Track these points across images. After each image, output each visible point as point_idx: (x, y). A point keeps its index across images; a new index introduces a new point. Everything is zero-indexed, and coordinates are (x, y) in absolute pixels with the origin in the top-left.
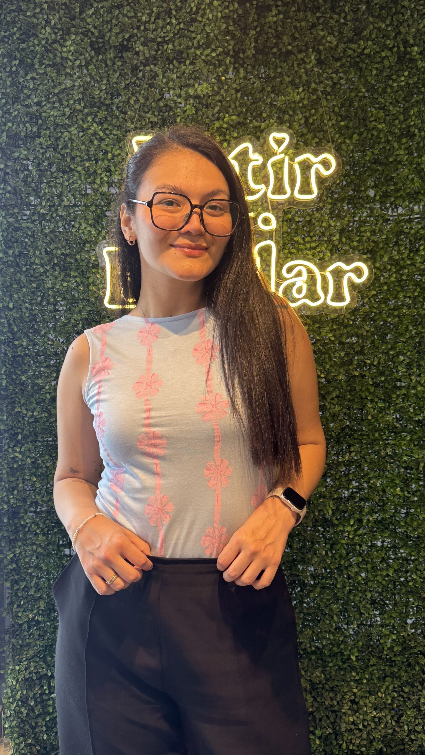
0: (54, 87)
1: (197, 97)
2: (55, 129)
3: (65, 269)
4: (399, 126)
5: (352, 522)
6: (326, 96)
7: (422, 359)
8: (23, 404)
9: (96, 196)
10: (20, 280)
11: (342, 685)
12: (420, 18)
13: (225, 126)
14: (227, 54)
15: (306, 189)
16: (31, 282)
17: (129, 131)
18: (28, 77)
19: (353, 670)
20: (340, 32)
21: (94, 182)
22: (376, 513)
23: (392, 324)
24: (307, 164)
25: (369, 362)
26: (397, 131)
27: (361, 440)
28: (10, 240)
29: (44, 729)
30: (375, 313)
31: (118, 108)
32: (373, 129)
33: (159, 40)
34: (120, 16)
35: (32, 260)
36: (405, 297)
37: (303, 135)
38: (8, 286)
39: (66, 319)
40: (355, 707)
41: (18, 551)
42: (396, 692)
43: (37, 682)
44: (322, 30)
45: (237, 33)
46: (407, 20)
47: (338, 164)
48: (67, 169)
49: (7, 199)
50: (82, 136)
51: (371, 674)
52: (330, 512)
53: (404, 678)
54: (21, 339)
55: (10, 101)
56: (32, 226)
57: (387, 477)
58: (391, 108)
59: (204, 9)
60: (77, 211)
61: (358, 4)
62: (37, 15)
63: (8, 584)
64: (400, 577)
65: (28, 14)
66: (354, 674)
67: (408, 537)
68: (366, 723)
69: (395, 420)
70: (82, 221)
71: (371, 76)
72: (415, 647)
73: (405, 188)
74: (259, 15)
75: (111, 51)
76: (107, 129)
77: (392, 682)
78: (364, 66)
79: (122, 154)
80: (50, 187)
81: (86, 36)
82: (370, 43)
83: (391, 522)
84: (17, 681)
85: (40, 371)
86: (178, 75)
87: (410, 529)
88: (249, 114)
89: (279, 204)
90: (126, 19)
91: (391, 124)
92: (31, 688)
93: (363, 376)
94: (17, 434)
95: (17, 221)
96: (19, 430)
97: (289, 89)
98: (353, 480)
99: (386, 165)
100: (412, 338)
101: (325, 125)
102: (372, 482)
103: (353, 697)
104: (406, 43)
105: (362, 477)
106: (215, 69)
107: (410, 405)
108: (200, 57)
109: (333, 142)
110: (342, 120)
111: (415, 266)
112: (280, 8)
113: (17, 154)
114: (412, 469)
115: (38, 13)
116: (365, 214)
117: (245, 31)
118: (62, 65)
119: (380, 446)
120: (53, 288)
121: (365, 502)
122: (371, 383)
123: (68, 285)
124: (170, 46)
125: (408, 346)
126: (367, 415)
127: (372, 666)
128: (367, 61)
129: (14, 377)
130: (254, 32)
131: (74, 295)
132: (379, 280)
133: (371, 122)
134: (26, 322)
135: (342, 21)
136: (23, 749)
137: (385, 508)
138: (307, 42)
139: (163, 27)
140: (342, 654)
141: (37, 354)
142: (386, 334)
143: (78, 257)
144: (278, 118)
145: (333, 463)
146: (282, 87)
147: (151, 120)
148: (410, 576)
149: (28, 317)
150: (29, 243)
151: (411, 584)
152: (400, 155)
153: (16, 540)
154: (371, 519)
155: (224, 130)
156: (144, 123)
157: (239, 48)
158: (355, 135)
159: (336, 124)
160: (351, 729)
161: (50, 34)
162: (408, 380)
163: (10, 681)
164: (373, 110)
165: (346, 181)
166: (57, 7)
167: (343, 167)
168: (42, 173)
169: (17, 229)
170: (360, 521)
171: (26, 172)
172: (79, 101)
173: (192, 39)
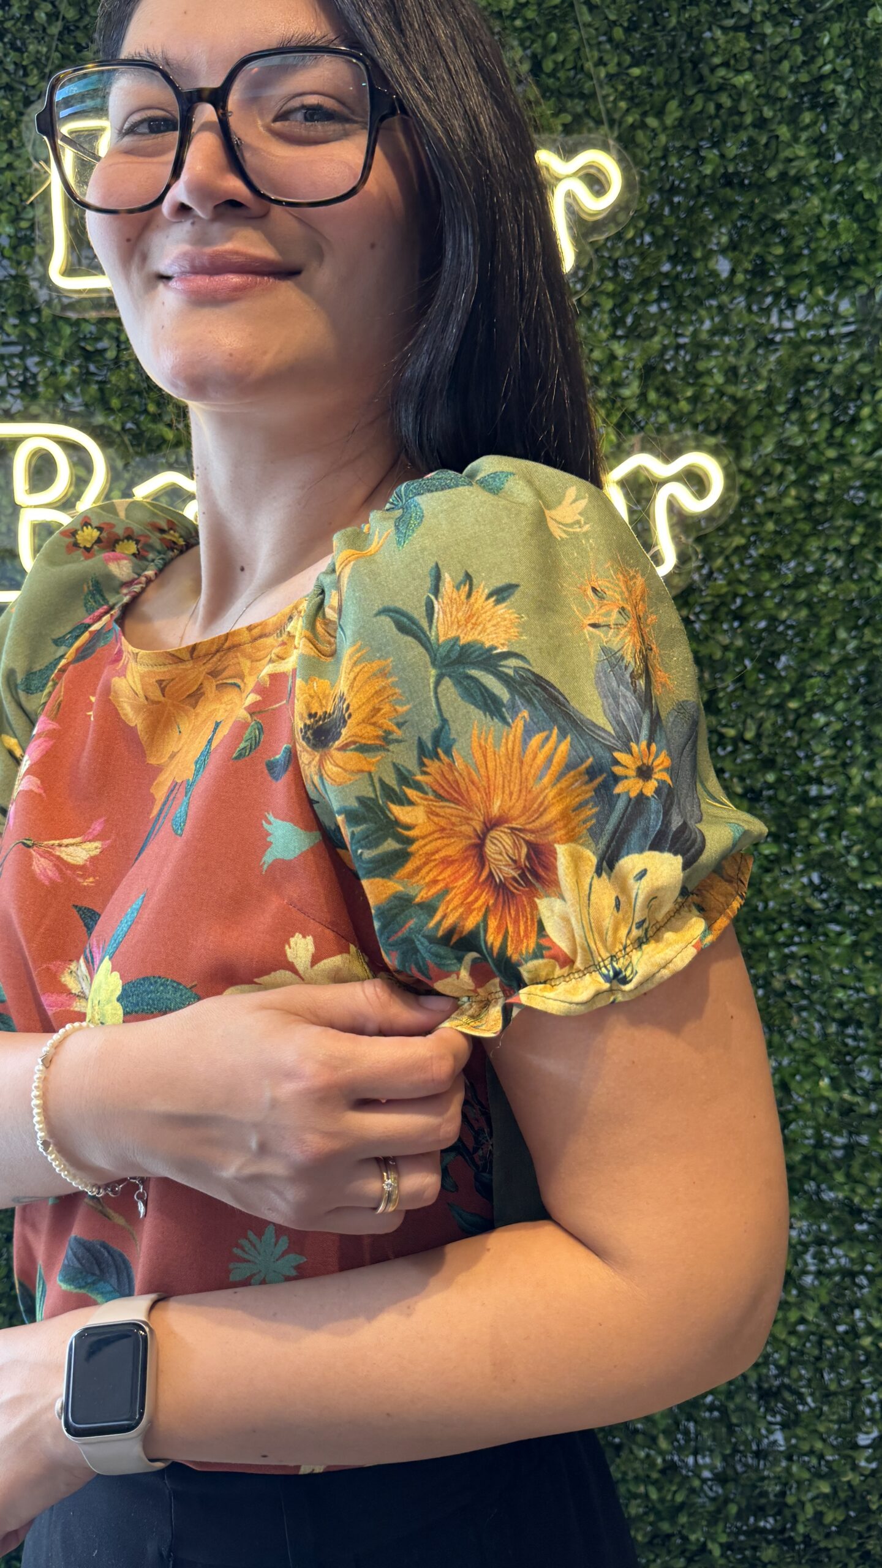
4: (792, 79)
7: (875, 719)
23: (791, 627)
25: (731, 732)
26: (784, 92)
30: (744, 596)
32: (721, 88)
36: (825, 550)
47: (628, 185)
57: (791, 1049)
58: (768, 29)
64: (836, 1323)
67: (856, 1213)
69: (809, 891)
73: (813, 252)
87: (861, 1190)
91: (768, 74)
99: (760, 187)
100: (847, 661)
101: (589, 76)
107: (848, 849)
109: (612, 123)
110: (636, 64)
111: (848, 463)
114: (859, 1025)
116: (707, 325)
125: (838, 684)
132: (752, 507)
133: (713, 69)
142: (776, 655)
151: (866, 1341)
152: (797, 158)
158: (673, 105)
159: (619, 74)
162: (840, 779)
164: (718, 33)
165: (652, 234)
167: (642, 193)
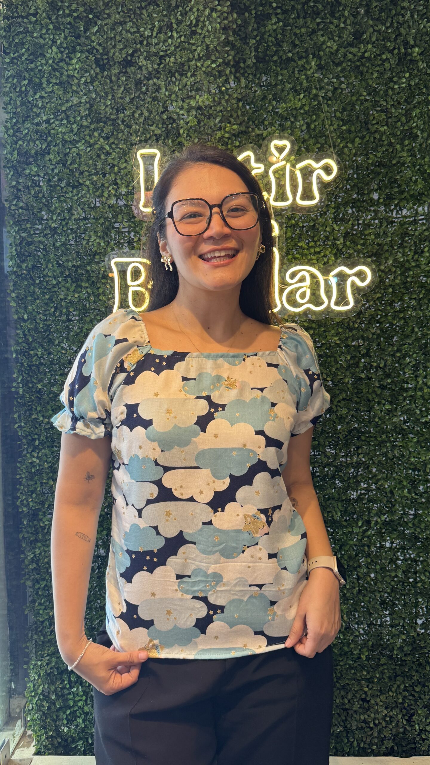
0: (62, 105)
1: (199, 108)
2: (63, 146)
3: (77, 280)
4: (402, 128)
5: (360, 524)
6: (328, 100)
7: (428, 361)
8: (40, 411)
9: (104, 208)
10: (34, 292)
11: (353, 684)
12: (420, 19)
13: (227, 135)
14: (227, 64)
15: (307, 195)
16: (44, 294)
17: (135, 144)
18: (37, 96)
19: (364, 669)
20: (340, 37)
21: (102, 195)
22: (384, 514)
23: (398, 326)
24: (309, 170)
25: (375, 364)
26: (399, 133)
27: (368, 442)
28: (24, 255)
29: (65, 722)
30: (381, 315)
31: (123, 122)
32: (376, 131)
33: (162, 54)
34: (124, 32)
35: (45, 273)
36: (411, 299)
37: (304, 141)
38: (23, 298)
39: (79, 328)
40: (366, 705)
41: (37, 551)
42: (407, 691)
43: (58, 677)
44: (322, 36)
45: (236, 44)
46: (407, 21)
47: (340, 169)
48: (76, 184)
49: (19, 215)
50: (89, 151)
51: (382, 673)
52: (339, 514)
53: (415, 678)
54: (36, 348)
55: (21, 120)
56: (44, 239)
57: (394, 479)
58: (393, 111)
59: (204, 22)
60: (87, 224)
61: (357, 8)
62: (44, 36)
63: (29, 583)
64: (409, 578)
65: (35, 35)
66: (365, 673)
67: (417, 539)
68: (377, 722)
69: (402, 422)
70: (92, 233)
71: (372, 79)
72: (425, 647)
73: (409, 190)
74: (258, 23)
75: (116, 67)
76: (113, 143)
77: (403, 682)
78: (365, 69)
79: (128, 167)
80: (60, 201)
81: (92, 53)
82: (370, 46)
83: (399, 524)
84: (39, 676)
85: (56, 379)
86: (180, 87)
87: (418, 530)
88: (251, 123)
89: (282, 210)
90: (129, 35)
91: (393, 127)
92: (52, 683)
93: (370, 379)
94: (34, 440)
95: (30, 236)
96: (36, 436)
97: (291, 97)
98: (362, 482)
99: (389, 167)
100: (418, 339)
101: (327, 129)
102: (380, 483)
103: (364, 696)
104: (406, 44)
105: (370, 479)
106: (215, 79)
107: (417, 407)
108: (200, 68)
109: (335, 146)
110: (344, 125)
111: (420, 267)
112: (279, 16)
113: (28, 171)
114: (419, 471)
115: (45, 34)
117: (245, 40)
118: (69, 83)
119: (387, 448)
120: (66, 299)
121: (373, 504)
122: (377, 385)
123: (79, 296)
124: (172, 59)
125: (413, 348)
126: (375, 417)
127: (382, 665)
128: (367, 65)
129: (31, 385)
130: (254, 41)
131: (86, 306)
132: (385, 282)
133: (373, 125)
134: (41, 332)
135: (342, 25)
136: (44, 741)
137: (393, 509)
138: (307, 49)
139: (165, 41)
140: (352, 654)
141: (52, 363)
142: (393, 337)
143: (89, 268)
144: (280, 125)
145: (341, 465)
146: (283, 94)
147: (156, 132)
148: (419, 577)
149: (43, 328)
150: (42, 256)
151: (419, 585)
152: (403, 156)
153: (37, 541)
154: (379, 520)
155: (226, 140)
156: (148, 136)
157: (239, 58)
158: (357, 139)
159: (338, 129)
160: (362, 727)
161: (56, 53)
162: (414, 382)
163: (33, 676)
164: (375, 113)
165: (350, 185)
166: (62, 27)
167: (345, 172)
168: (52, 188)
169: (29, 244)
170: (368, 522)
171: (37, 189)
172: (86, 116)
173: (193, 52)
